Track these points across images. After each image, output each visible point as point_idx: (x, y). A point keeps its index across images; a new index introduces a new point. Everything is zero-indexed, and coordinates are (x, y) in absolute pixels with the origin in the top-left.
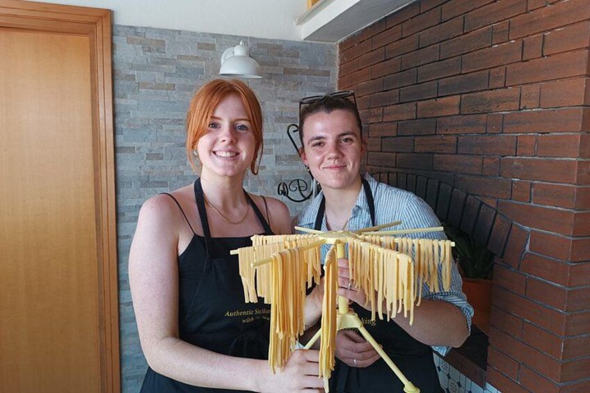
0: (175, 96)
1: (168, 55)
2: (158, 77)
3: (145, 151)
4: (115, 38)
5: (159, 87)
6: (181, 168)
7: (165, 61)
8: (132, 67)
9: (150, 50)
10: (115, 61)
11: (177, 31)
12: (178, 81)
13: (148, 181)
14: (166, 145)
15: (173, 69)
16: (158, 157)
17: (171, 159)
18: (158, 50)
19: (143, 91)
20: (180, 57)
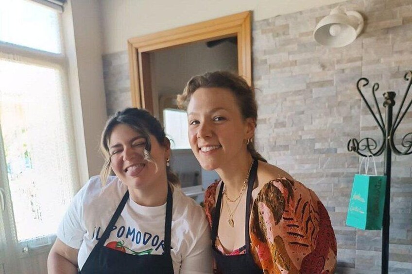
0: (297, 70)
1: (291, 36)
2: (284, 56)
3: (273, 121)
4: (254, 32)
5: (284, 65)
6: (300, 133)
7: (288, 42)
8: (265, 52)
9: (278, 35)
10: (254, 51)
11: (298, 12)
12: (298, 57)
13: (275, 146)
14: (289, 114)
15: (295, 47)
16: (283, 125)
17: (292, 126)
18: (284, 34)
19: (272, 71)
20: (302, 35)
